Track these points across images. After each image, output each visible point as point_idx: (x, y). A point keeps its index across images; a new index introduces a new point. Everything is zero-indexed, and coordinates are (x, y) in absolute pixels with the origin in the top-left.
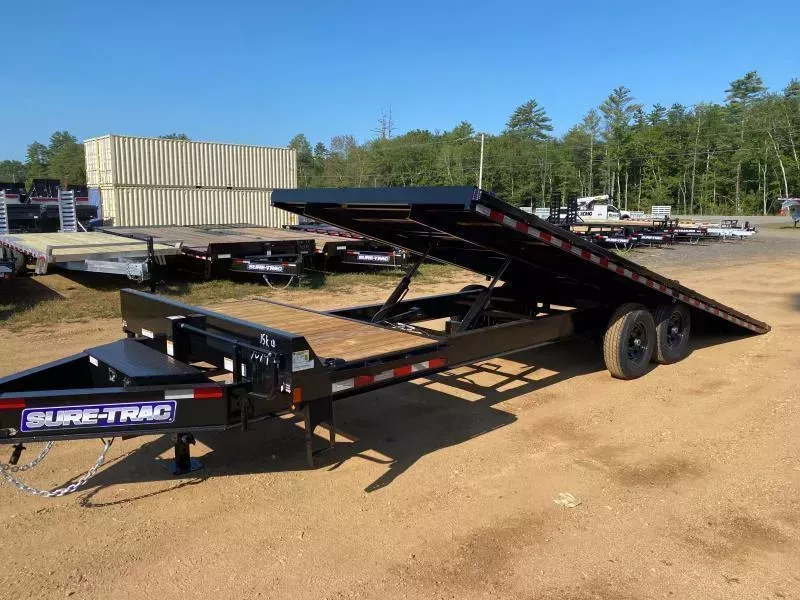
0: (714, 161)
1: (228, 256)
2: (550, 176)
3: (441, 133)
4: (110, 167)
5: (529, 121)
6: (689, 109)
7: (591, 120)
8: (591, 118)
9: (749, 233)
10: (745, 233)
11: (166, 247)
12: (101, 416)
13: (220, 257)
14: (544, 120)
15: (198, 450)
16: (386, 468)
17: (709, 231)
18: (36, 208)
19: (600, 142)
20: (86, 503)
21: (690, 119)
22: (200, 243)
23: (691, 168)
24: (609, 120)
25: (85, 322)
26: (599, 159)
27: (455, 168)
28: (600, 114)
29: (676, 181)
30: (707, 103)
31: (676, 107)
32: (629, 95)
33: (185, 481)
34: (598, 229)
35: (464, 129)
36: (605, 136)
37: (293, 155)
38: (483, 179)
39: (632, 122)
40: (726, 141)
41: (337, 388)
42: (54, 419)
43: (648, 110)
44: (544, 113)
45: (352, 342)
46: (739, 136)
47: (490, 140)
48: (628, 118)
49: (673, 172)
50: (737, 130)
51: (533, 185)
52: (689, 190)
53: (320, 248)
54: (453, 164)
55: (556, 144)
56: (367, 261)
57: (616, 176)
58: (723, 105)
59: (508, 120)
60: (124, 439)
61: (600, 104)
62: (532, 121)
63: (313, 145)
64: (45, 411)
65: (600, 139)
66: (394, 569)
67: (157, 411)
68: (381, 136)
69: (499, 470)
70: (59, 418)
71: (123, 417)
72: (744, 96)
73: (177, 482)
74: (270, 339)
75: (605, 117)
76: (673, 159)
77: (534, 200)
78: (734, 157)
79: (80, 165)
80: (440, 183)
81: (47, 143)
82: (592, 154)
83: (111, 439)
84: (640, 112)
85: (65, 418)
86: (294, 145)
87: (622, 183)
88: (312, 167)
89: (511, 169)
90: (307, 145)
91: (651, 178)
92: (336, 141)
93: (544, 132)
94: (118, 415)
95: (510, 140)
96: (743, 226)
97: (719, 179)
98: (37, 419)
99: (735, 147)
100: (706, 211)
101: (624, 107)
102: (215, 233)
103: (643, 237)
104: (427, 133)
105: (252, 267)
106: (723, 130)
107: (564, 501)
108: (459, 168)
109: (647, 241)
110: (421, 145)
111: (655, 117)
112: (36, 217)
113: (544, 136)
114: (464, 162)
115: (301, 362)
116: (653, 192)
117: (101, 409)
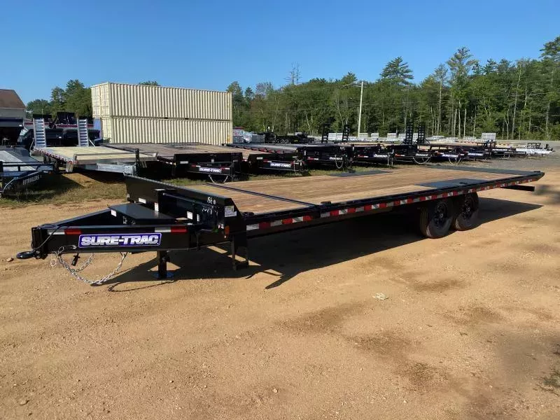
0: (530, 101)
1: (187, 162)
2: (410, 111)
3: (334, 81)
4: (108, 104)
5: (396, 72)
6: (513, 63)
7: (440, 72)
8: (441, 70)
9: (548, 152)
10: (545, 152)
11: (147, 156)
12: (120, 241)
13: (182, 163)
14: (407, 72)
15: (171, 267)
16: (278, 278)
17: (517, 150)
18: (60, 131)
19: (447, 88)
20: (111, 290)
21: (513, 70)
22: (169, 154)
23: (513, 106)
24: (454, 72)
25: (99, 201)
26: (446, 99)
27: (342, 106)
28: (447, 67)
29: (502, 115)
30: (526, 59)
31: (504, 62)
32: (469, 53)
33: (164, 282)
34: (438, 148)
35: (350, 79)
36: (450, 83)
37: (230, 96)
38: (362, 113)
39: (471, 73)
40: (540, 87)
41: (249, 228)
42: (96, 241)
43: (483, 64)
44: (407, 67)
45: (258, 206)
46: (549, 83)
47: (367, 85)
48: (468, 70)
49: (500, 109)
50: (548, 79)
51: (397, 118)
52: (511, 121)
53: (245, 158)
54: (341, 102)
55: (415, 88)
56: (276, 167)
57: (458, 112)
58: (539, 60)
59: (382, 71)
60: (133, 253)
61: (447, 60)
62: (398, 72)
63: (244, 90)
64: (91, 237)
65: (447, 85)
66: (277, 323)
67: (151, 239)
68: (291, 83)
69: (343, 282)
70: (98, 241)
71: (132, 242)
72: (554, 53)
73: (160, 282)
74: (213, 200)
75: (451, 69)
76: (499, 99)
77: (399, 128)
78: (545, 98)
79: (87, 103)
80: (332, 116)
81: (65, 88)
82: (440, 96)
83: (125, 253)
84: (477, 65)
85: (102, 240)
86: (231, 89)
87: (462, 117)
88: (242, 105)
89: (382, 106)
90: (239, 89)
91: (484, 113)
92: (260, 87)
93: (407, 80)
94: (130, 240)
95: (382, 86)
96: (544, 146)
97: (534, 114)
98: (87, 241)
99: (546, 91)
100: (523, 137)
101: (465, 62)
102: (177, 148)
103: (469, 154)
104: (323, 81)
105: (201, 169)
106: (538, 78)
107: (379, 297)
108: (346, 105)
109: (471, 157)
110: (318, 89)
111: (488, 69)
112: (60, 137)
113: (407, 83)
114: (350, 101)
115: (229, 212)
116: (485, 123)
117: (121, 236)
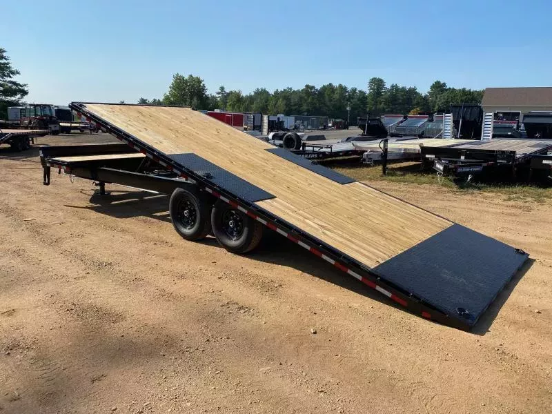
13: (427, 156)
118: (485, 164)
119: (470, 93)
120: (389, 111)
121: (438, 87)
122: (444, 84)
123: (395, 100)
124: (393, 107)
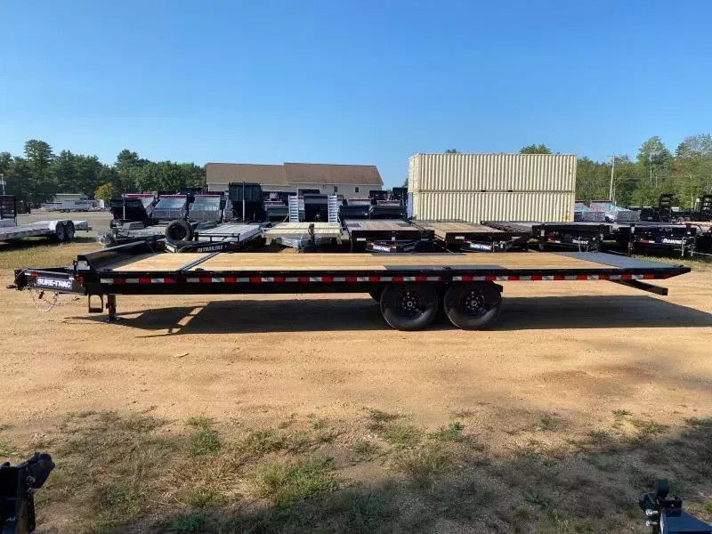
67: (67, 284)
118: (416, 243)
119: (176, 167)
120: (63, 187)
121: (127, 158)
122: (135, 154)
123: (72, 173)
124: (69, 181)
